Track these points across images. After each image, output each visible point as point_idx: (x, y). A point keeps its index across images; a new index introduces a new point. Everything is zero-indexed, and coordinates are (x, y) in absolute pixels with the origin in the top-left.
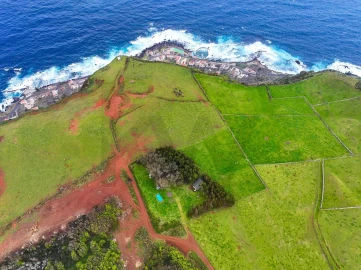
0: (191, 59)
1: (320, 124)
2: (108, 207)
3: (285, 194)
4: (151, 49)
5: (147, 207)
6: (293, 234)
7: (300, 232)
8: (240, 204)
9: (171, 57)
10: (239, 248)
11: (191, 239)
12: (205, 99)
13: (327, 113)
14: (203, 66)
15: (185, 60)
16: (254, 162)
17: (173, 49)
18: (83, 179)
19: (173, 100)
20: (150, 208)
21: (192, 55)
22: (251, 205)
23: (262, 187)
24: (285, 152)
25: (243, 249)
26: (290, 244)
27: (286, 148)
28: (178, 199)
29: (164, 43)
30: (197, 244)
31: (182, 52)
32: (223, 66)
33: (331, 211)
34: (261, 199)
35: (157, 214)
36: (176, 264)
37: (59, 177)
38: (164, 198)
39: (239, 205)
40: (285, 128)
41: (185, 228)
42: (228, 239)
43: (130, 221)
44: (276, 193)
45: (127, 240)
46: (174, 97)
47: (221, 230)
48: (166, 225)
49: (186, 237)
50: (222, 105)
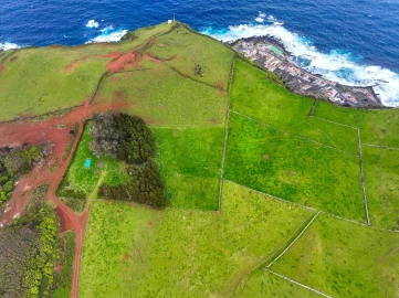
0: (286, 63)
1: (355, 169)
2: (34, 149)
3: (236, 228)
4: (248, 40)
5: (69, 167)
6: (207, 278)
7: (216, 281)
8: (172, 213)
9: (264, 54)
10: (126, 256)
11: (83, 218)
12: (225, 87)
13: (376, 160)
14: (293, 74)
15: (277, 62)
16: (227, 176)
17: (270, 47)
18: (41, 117)
19: (187, 76)
20: (71, 169)
21: (290, 59)
22: (184, 220)
23: (215, 207)
24: (276, 182)
25: (130, 261)
26: (192, 287)
27: (281, 178)
28: (104, 174)
29: (265, 37)
30: (84, 227)
31: (280, 53)
32: (318, 82)
33: (277, 278)
34: (201, 219)
35: (72, 177)
36: (38, 231)
37: (26, 108)
38: (92, 165)
39: (170, 213)
40: (300, 155)
41: (87, 205)
42: (122, 240)
43: (44, 172)
44: (226, 222)
45: (27, 188)
46: (191, 73)
47: (122, 227)
48: (70, 192)
49: (79, 214)
50: (241, 101)
